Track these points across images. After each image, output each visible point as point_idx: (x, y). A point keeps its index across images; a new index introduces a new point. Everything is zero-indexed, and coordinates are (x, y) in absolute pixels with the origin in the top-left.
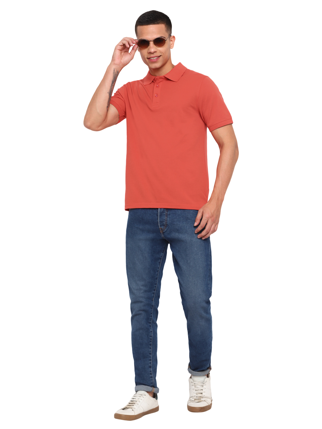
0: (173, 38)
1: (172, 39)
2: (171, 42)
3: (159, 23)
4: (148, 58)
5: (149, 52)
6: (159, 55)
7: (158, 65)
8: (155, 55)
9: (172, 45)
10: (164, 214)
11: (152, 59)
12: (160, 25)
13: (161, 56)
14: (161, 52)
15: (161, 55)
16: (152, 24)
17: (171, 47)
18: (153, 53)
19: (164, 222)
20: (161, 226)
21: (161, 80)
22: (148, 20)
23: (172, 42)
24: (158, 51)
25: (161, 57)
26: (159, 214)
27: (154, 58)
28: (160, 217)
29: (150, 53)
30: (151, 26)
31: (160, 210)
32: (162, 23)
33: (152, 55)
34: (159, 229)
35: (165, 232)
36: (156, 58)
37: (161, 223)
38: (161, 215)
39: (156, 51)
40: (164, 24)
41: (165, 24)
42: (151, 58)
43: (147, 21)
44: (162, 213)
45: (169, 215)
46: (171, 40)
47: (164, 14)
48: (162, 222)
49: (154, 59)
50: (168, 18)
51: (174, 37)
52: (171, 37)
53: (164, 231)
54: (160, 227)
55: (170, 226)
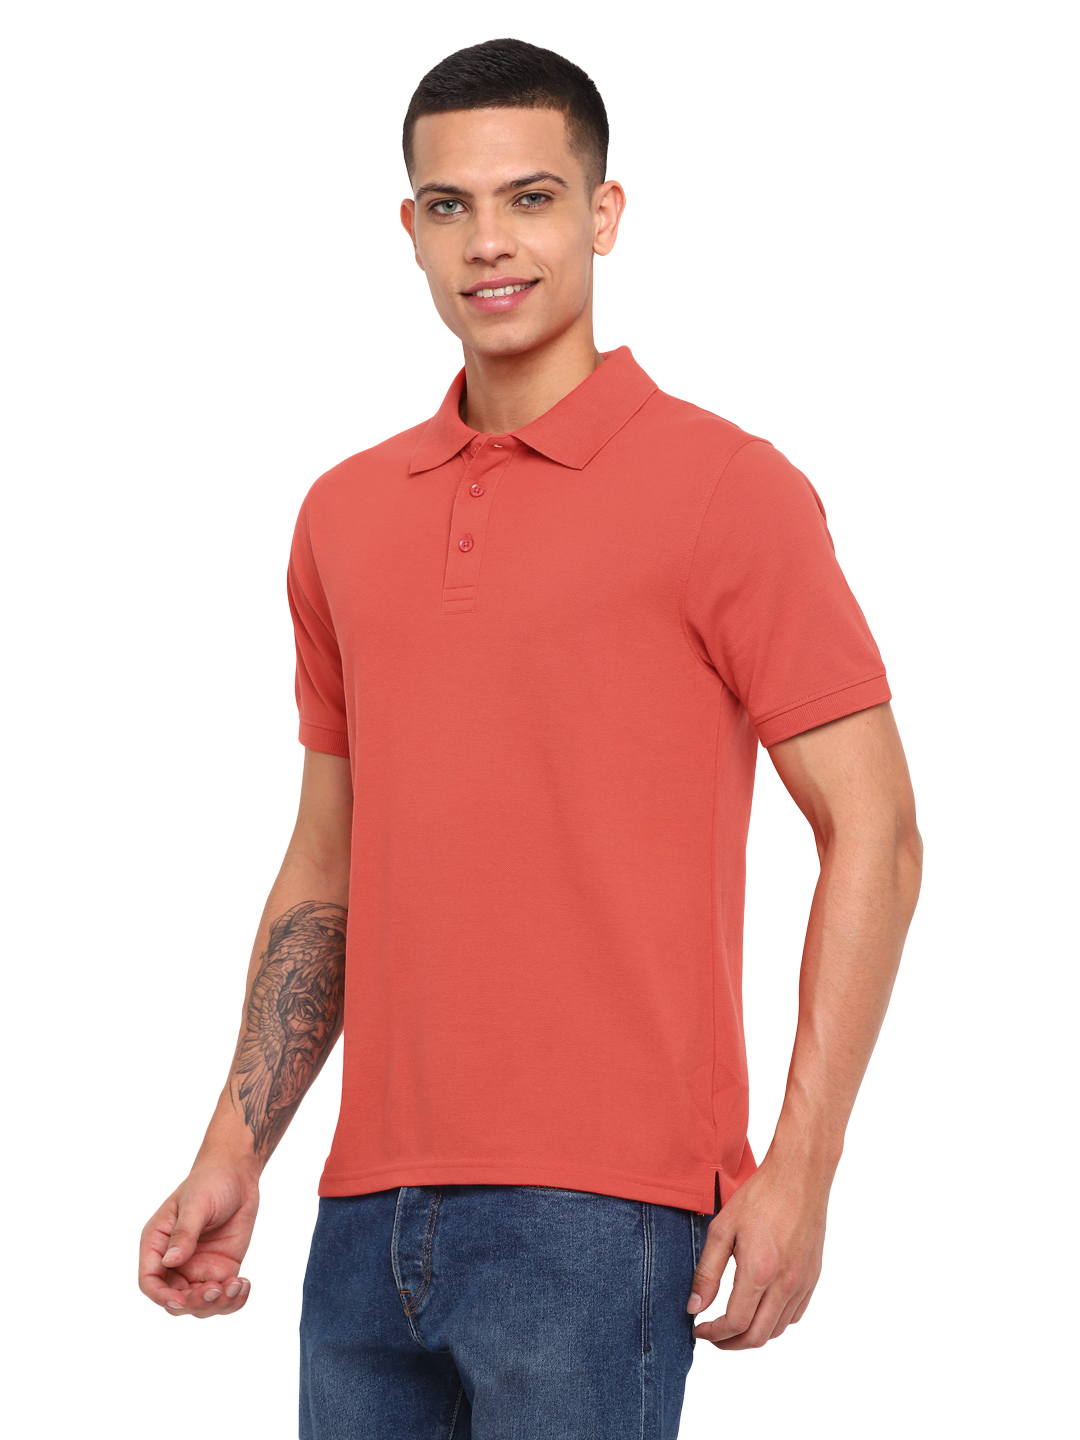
0: (611, 194)
1: (607, 202)
2: (596, 218)
3: (534, 98)
4: (468, 295)
5: (470, 255)
6: (528, 277)
7: (517, 332)
8: (506, 269)
9: (604, 237)
10: (424, 1216)
11: (488, 293)
12: (536, 109)
13: (536, 282)
14: (535, 259)
15: (538, 274)
16: (493, 105)
17: (597, 247)
18: (493, 265)
19: (419, 1259)
20: (404, 1279)
21: (495, 456)
22: (474, 79)
23: (608, 216)
24: (521, 255)
25: (539, 289)
26: (398, 1213)
27: (500, 292)
28: (403, 1230)
29: (478, 261)
30: (487, 112)
31: (407, 1193)
32: (550, 105)
33: (488, 275)
34: (397, 1292)
35: (422, 1314)
36: (509, 290)
37: (405, 1263)
38: (407, 1220)
39: (509, 249)
40: (561, 107)
41: (568, 108)
42: (480, 294)
43: (470, 86)
44: (413, 1207)
45: (445, 1218)
46: (601, 208)
47: (567, 62)
48: (408, 1258)
49: (496, 298)
50: (590, 85)
51: (616, 189)
52: (602, 189)
53: (421, 1309)
54: (400, 1285)
55: (442, 1280)
